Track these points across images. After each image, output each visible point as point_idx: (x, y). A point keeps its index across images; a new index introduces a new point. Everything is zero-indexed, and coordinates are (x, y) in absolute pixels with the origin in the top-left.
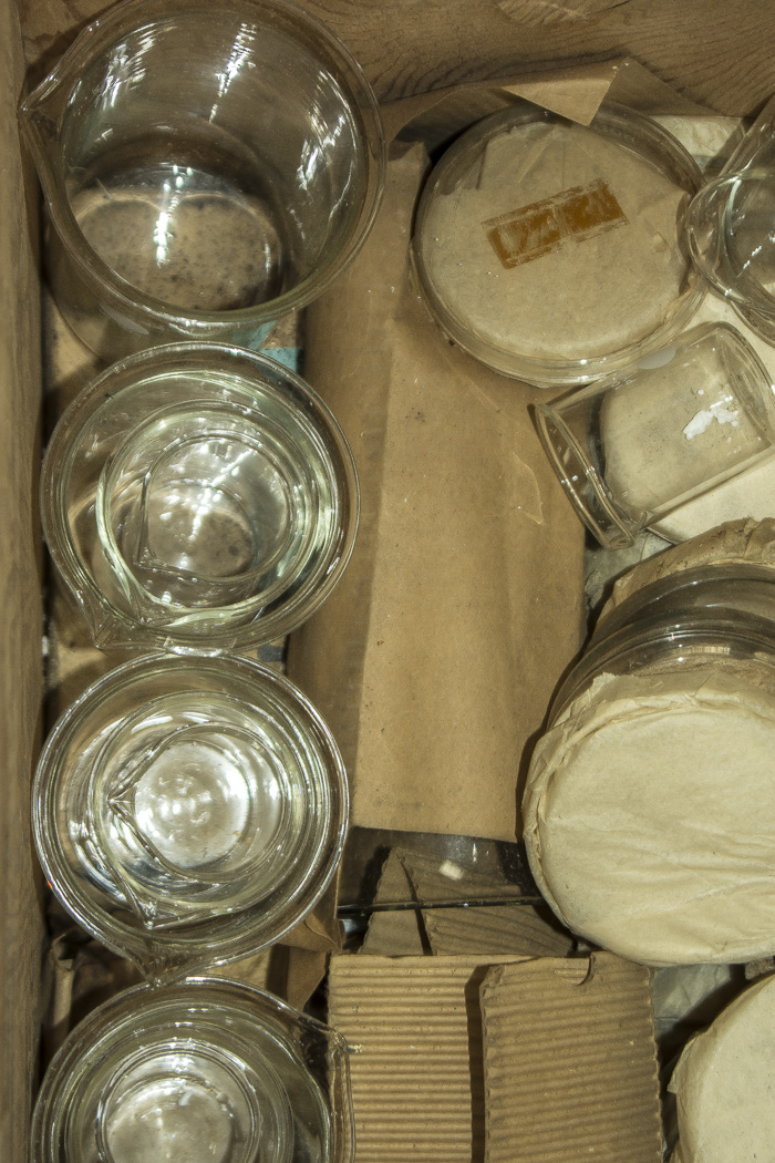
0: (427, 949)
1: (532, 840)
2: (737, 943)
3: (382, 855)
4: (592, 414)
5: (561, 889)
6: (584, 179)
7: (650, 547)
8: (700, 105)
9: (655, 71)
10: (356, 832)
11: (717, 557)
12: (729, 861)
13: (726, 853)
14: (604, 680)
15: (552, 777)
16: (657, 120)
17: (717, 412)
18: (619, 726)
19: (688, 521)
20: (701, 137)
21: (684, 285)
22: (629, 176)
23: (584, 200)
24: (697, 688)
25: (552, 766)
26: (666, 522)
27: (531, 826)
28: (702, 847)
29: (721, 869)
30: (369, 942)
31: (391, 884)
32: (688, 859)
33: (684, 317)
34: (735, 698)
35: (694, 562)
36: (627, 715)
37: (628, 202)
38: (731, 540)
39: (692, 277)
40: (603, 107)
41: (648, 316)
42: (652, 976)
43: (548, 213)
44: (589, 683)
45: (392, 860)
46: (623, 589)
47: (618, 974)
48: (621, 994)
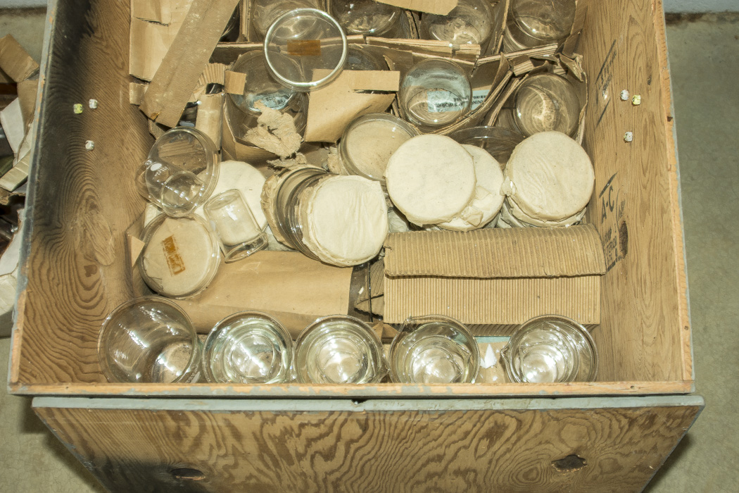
0: (383, 295)
1: (351, 263)
2: (381, 209)
3: (356, 310)
4: (229, 246)
5: (365, 256)
6: (161, 247)
7: (269, 232)
8: (140, 217)
9: (131, 226)
10: (349, 313)
11: (271, 210)
12: (357, 208)
13: (355, 208)
14: (304, 241)
15: (332, 256)
16: (145, 225)
17: (230, 211)
18: (317, 236)
19: (261, 220)
20: (151, 214)
21: (192, 219)
22: (161, 235)
23: (167, 247)
24: (307, 214)
25: (329, 256)
26: (261, 226)
27: (347, 264)
28: (353, 215)
29: (360, 210)
30: (381, 314)
31: (364, 307)
32: (356, 219)
33: (201, 219)
34: (310, 203)
35: (273, 218)
36: (314, 234)
37: (167, 235)
38: (266, 207)
39: (190, 217)
40: (142, 239)
41: (201, 229)
42: (391, 234)
43: (170, 258)
44: (305, 245)
45: (357, 307)
46: (281, 238)
47: (390, 241)
48: (396, 240)
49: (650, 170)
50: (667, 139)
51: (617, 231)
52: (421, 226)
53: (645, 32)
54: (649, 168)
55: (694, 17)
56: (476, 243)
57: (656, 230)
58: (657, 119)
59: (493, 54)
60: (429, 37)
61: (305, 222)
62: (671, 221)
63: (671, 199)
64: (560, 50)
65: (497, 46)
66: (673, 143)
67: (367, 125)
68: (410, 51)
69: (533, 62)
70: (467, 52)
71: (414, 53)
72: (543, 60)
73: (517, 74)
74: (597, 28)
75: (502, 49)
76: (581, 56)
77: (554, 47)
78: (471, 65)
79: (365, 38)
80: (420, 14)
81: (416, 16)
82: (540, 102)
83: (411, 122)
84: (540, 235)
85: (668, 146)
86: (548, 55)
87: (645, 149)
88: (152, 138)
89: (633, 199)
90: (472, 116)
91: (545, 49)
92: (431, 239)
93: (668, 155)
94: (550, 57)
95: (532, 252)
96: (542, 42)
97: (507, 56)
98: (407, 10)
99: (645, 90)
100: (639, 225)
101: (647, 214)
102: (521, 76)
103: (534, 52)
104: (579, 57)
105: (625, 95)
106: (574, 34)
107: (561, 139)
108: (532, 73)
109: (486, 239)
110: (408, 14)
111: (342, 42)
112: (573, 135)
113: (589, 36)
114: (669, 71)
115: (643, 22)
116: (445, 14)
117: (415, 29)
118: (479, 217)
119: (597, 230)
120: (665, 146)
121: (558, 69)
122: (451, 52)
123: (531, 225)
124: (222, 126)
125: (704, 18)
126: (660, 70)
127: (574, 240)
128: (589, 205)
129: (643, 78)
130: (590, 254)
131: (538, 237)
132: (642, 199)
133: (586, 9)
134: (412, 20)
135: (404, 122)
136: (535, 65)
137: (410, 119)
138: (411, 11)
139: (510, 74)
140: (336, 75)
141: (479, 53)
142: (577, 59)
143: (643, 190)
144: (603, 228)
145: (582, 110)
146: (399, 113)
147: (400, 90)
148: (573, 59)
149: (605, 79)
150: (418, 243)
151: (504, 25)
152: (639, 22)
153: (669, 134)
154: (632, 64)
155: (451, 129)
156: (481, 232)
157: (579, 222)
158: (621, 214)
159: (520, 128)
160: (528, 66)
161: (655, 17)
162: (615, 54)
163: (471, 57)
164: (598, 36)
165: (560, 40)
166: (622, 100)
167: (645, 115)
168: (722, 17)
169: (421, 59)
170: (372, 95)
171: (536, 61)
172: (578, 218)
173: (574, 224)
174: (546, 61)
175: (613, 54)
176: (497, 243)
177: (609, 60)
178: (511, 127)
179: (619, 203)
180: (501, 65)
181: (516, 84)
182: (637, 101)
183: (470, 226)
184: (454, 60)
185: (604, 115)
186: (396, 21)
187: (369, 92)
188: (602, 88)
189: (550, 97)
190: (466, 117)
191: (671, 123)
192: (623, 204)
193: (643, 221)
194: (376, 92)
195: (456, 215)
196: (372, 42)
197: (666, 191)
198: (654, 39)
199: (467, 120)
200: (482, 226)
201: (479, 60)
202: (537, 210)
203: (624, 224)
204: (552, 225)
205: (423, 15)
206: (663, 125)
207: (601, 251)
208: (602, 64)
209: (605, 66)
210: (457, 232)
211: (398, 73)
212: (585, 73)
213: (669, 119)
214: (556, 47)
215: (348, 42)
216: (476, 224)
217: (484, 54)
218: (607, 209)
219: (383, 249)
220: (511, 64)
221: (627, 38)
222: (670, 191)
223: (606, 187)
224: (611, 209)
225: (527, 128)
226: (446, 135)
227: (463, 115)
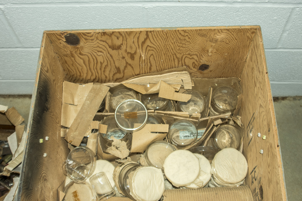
2: (162, 180)
4: (99, 195)
5: (155, 200)
6: (72, 195)
7: (116, 189)
8: (63, 182)
9: (59, 186)
11: (117, 181)
12: (152, 180)
13: (151, 180)
14: (131, 194)
16: (65, 187)
17: (100, 180)
18: (136, 192)
19: (113, 184)
20: (68, 181)
21: (85, 184)
22: (71, 190)
23: (74, 195)
24: (132, 183)
25: (141, 200)
26: (113, 187)
28: (150, 183)
32: (152, 184)
33: (88, 184)
34: (133, 178)
35: (117, 183)
36: (135, 191)
37: (74, 190)
38: (115, 179)
39: (84, 183)
40: (63, 192)
41: (88, 188)
42: (166, 190)
43: (75, 200)
44: (131, 195)
46: (121, 192)
47: (166, 193)
48: (168, 193)
49: (271, 166)
50: (277, 154)
51: (258, 189)
52: (178, 187)
53: (266, 111)
54: (270, 165)
55: (284, 98)
56: (201, 194)
57: (275, 191)
58: (273, 146)
59: (205, 117)
60: (180, 110)
61: (131, 185)
62: (281, 188)
63: (280, 179)
64: (232, 115)
65: (207, 113)
66: (280, 156)
67: (156, 146)
68: (173, 116)
69: (221, 120)
70: (196, 116)
71: (174, 117)
72: (226, 119)
73: (215, 125)
74: (247, 107)
75: (209, 115)
76: (241, 117)
77: (229, 114)
78: (197, 122)
79: (155, 111)
80: (176, 101)
81: (175, 102)
82: (225, 135)
83: (173, 144)
84: (226, 190)
85: (278, 157)
86: (227, 117)
87: (268, 157)
88: (69, 150)
89: (265, 177)
90: (198, 142)
91: (226, 114)
92: (182, 193)
93: (278, 161)
94: (228, 117)
95: (223, 198)
96: (225, 112)
97: (211, 117)
98: (171, 100)
99: (267, 134)
100: (267, 188)
101: (271, 184)
102: (217, 126)
103: (222, 116)
104: (240, 118)
105: (259, 135)
106: (237, 109)
107: (233, 151)
108: (221, 124)
109: (204, 192)
110: (172, 102)
111: (146, 113)
112: (238, 149)
113: (244, 109)
114: (277, 127)
115: (265, 107)
116: (186, 101)
117: (174, 107)
118: (202, 183)
119: (250, 188)
120: (277, 157)
121: (231, 122)
122: (189, 116)
123: (223, 186)
124: (97, 146)
125: (288, 98)
126: (273, 126)
127: (240, 192)
128: (246, 178)
129: (266, 129)
130: (247, 198)
131: (226, 191)
132: (268, 177)
133: (242, 99)
134: (173, 104)
135: (171, 144)
136: (222, 121)
137: (173, 143)
138: (173, 100)
139: (212, 125)
140: (143, 126)
141: (200, 117)
142: (239, 118)
143: (269, 174)
144: (253, 187)
145: (242, 139)
146: (168, 140)
147: (169, 131)
148: (237, 118)
149: (251, 127)
150: (177, 194)
151: (210, 105)
152: (263, 106)
153: (278, 152)
154: (261, 123)
155: (189, 147)
156: (202, 189)
157: (242, 184)
158: (260, 182)
159: (217, 146)
160: (219, 122)
161: (270, 106)
162: (254, 118)
163: (197, 118)
164: (247, 111)
165: (232, 111)
166: (258, 137)
167: (268, 144)
168: (295, 98)
169: (177, 119)
170: (158, 134)
171: (223, 119)
172: (242, 183)
173: (240, 185)
174: (227, 120)
175: (253, 118)
176: (209, 194)
177: (252, 120)
178: (214, 146)
179: (259, 178)
180: (209, 121)
181: (215, 129)
182: (264, 138)
183: (198, 187)
184: (190, 119)
185: (251, 142)
186: (167, 104)
187: (156, 133)
188: (250, 131)
189: (229, 133)
190: (195, 142)
191: (279, 148)
192: (260, 178)
193: (269, 187)
194: (159, 133)
195: (193, 182)
196: (157, 113)
197: (278, 175)
198: (270, 115)
199: (196, 143)
200: (203, 187)
201: (200, 119)
202: (225, 180)
203: (261, 187)
204: (231, 186)
205: (177, 102)
206: (276, 149)
207: (252, 197)
208: (249, 121)
209: (251, 122)
210: (193, 189)
211: (168, 125)
212: (242, 124)
213: (278, 146)
214: (231, 113)
215: (148, 112)
216: (201, 186)
217: (202, 117)
218: (254, 180)
219: (162, 196)
220: (213, 121)
221: (259, 112)
222: (280, 175)
223: (253, 171)
224: (256, 180)
225: (220, 146)
226: (187, 150)
227: (194, 141)
